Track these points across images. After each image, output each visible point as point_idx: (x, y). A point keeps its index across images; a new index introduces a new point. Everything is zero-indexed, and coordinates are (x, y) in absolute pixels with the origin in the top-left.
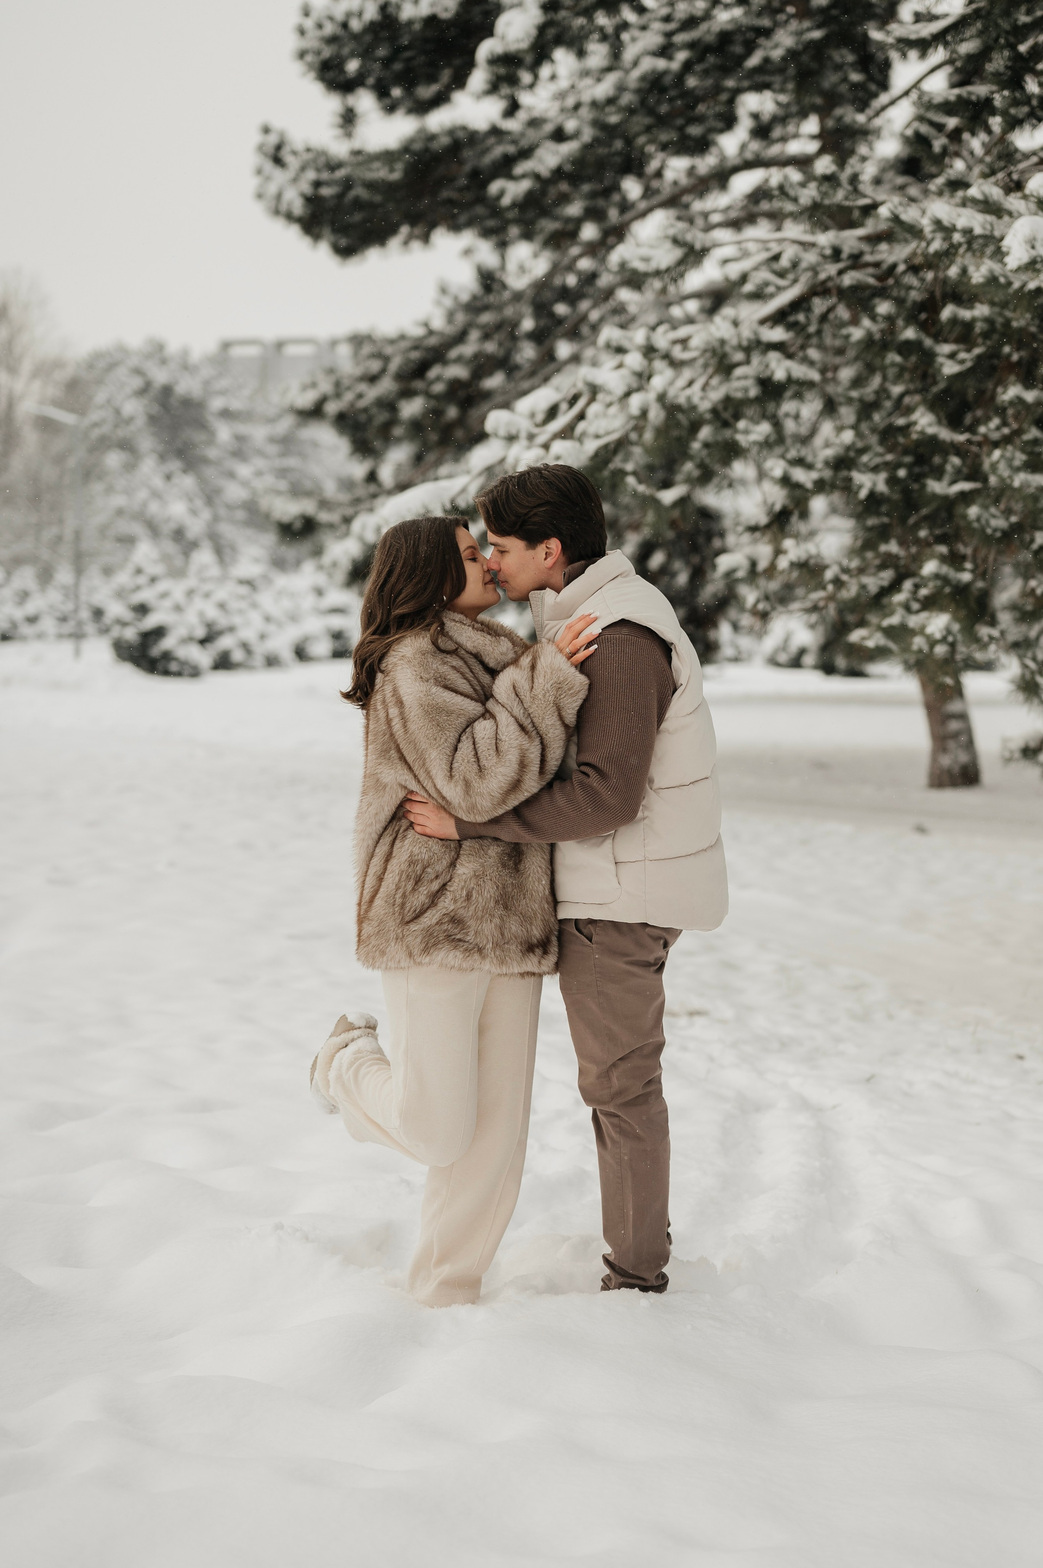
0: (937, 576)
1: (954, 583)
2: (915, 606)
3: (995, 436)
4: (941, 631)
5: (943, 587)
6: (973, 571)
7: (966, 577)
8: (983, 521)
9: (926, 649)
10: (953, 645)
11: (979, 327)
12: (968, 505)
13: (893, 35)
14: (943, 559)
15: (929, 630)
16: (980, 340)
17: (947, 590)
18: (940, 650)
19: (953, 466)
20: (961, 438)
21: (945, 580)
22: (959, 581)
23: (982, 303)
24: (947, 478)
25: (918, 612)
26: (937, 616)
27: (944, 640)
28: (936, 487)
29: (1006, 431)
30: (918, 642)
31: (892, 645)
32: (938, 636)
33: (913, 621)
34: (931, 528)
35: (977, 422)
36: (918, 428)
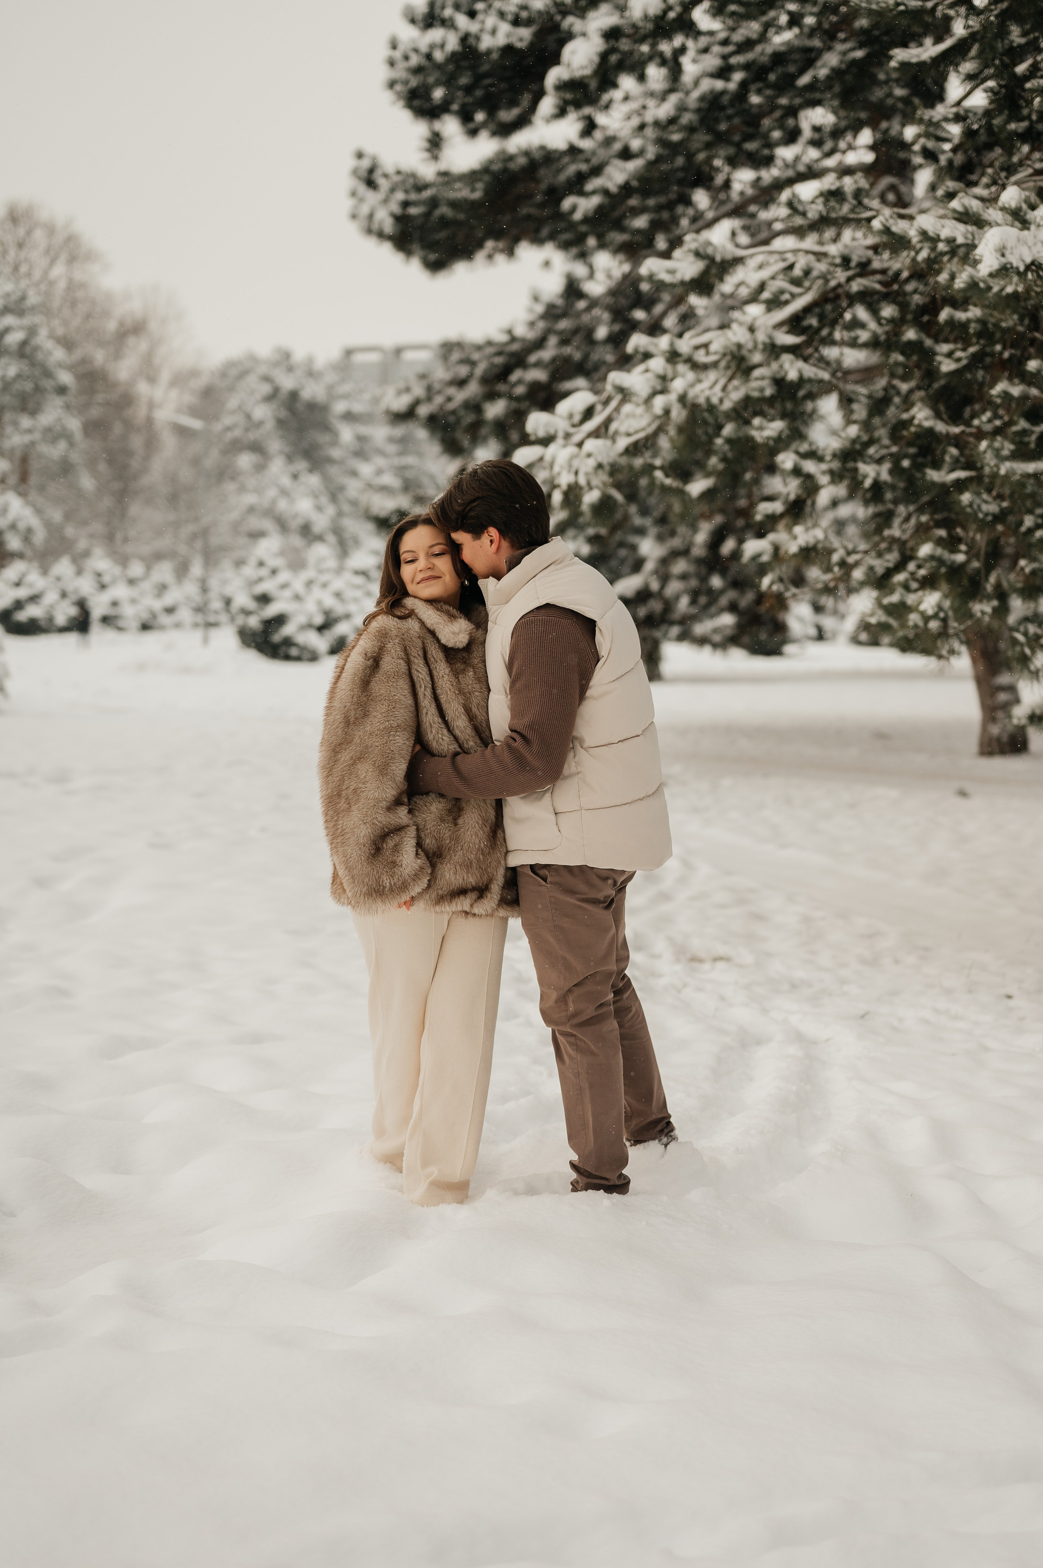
0: (932, 558)
1: (948, 563)
2: (914, 585)
3: (988, 428)
4: (932, 608)
5: (939, 568)
6: (966, 553)
7: (960, 558)
8: (975, 507)
9: (921, 623)
10: (945, 621)
11: (973, 328)
12: (961, 492)
13: (896, 60)
14: (939, 542)
15: (922, 607)
16: (974, 340)
17: (943, 570)
18: (934, 625)
19: (952, 456)
20: (956, 430)
21: (940, 561)
22: (953, 562)
23: (975, 305)
24: (946, 467)
25: (916, 591)
26: (930, 594)
27: (935, 616)
28: (934, 475)
29: (998, 423)
30: (914, 618)
31: (894, 623)
32: (930, 612)
33: (911, 599)
34: (932, 514)
35: (974, 415)
36: (916, 422)
